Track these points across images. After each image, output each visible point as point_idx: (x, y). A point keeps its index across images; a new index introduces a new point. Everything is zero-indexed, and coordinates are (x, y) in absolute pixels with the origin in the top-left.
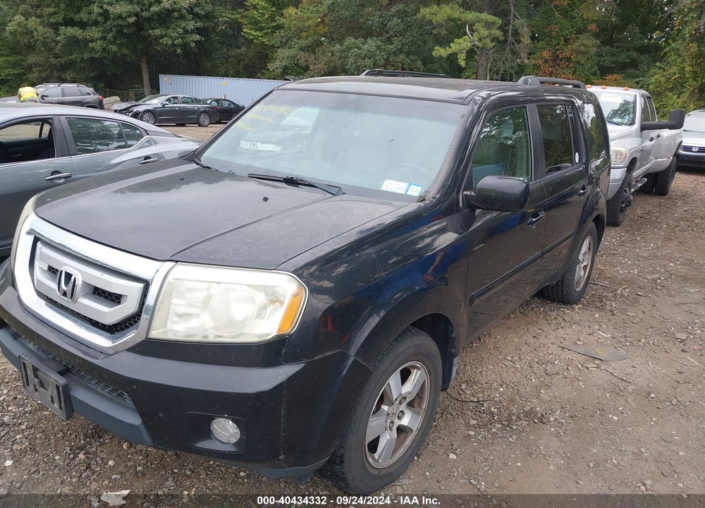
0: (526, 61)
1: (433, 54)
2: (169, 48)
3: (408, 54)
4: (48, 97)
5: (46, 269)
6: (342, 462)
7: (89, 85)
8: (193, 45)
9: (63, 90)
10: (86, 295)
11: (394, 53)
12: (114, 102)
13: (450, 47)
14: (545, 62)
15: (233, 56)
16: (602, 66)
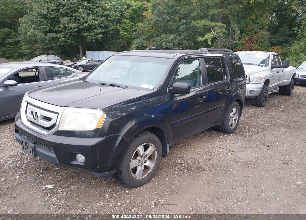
0: (238, 42)
1: (198, 40)
2: (90, 40)
3: (188, 40)
4: (42, 61)
5: (30, 112)
6: (121, 173)
7: (59, 56)
8: (100, 39)
9: (48, 58)
10: (41, 119)
11: (182, 40)
12: (68, 62)
13: (205, 37)
14: (246, 42)
15: (116, 43)
16: (272, 43)
